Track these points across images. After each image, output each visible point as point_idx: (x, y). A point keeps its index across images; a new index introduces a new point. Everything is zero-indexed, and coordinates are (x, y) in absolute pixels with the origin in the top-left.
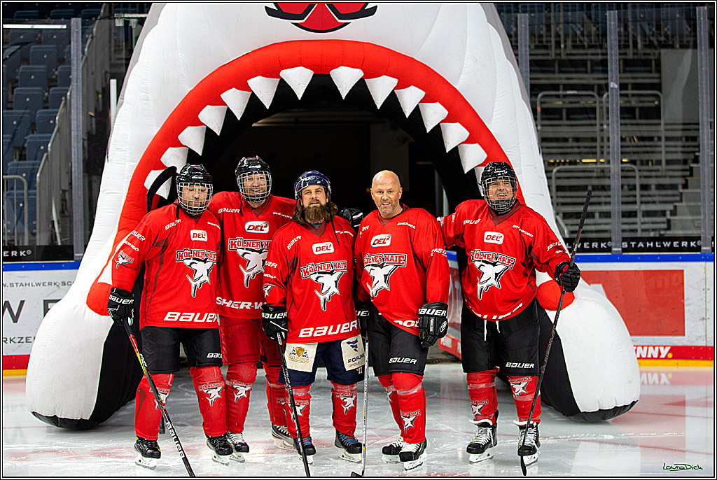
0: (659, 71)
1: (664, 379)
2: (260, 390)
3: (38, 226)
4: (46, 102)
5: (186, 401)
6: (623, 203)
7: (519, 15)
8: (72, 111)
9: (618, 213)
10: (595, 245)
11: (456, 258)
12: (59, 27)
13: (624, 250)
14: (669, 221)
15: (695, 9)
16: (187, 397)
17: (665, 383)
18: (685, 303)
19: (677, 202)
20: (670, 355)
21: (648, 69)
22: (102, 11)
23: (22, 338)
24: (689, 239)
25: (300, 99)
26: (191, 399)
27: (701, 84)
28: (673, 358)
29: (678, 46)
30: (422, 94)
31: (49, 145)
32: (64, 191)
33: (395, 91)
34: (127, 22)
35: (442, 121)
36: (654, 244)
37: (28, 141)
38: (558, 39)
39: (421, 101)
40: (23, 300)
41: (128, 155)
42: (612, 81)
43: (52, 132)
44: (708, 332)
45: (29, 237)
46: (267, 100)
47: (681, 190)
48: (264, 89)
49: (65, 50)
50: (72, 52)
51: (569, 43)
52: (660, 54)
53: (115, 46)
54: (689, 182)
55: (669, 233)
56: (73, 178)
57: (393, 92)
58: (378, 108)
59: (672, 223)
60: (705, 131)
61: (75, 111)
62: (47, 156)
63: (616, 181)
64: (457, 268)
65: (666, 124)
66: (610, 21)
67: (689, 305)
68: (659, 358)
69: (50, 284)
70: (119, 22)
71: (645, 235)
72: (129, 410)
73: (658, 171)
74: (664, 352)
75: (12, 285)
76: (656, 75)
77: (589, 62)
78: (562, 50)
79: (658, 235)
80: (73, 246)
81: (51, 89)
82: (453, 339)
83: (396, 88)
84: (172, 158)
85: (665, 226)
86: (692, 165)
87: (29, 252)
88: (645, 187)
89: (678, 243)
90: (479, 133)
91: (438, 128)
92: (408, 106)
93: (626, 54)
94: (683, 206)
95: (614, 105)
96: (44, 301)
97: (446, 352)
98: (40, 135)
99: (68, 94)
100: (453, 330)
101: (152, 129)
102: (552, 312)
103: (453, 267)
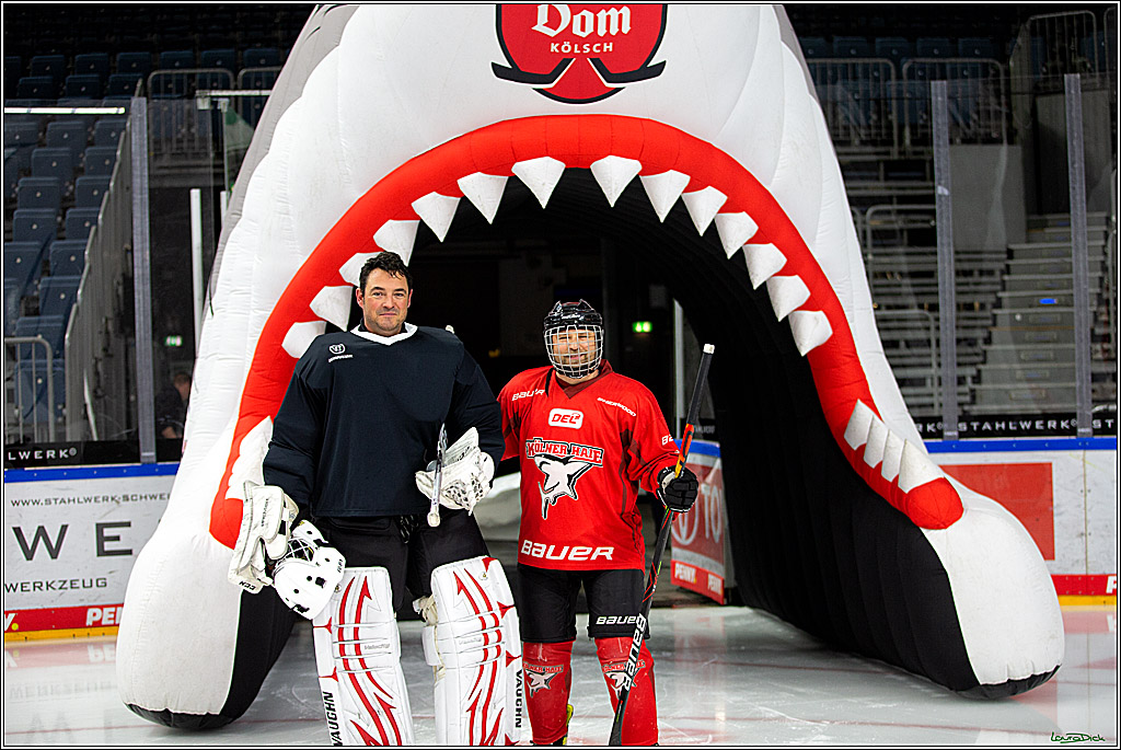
3: (65, 411)
4: (60, 229)
6: (959, 365)
8: (135, 237)
9: (952, 378)
12: (113, 111)
13: (962, 435)
14: (973, 392)
15: (1063, 77)
18: (1055, 511)
19: (980, 363)
21: (921, 174)
23: (65, 582)
24: (1059, 417)
25: (545, 207)
27: (1074, 188)
30: (722, 198)
31: (80, 292)
32: (97, 360)
33: (686, 197)
34: (214, 103)
35: (749, 242)
36: (1007, 426)
37: (40, 287)
39: (721, 211)
40: (65, 523)
41: (252, 299)
42: (940, 184)
43: (81, 273)
44: (1089, 554)
46: (489, 212)
47: (982, 347)
48: (485, 192)
50: (133, 150)
55: (978, 410)
57: (681, 197)
58: (662, 222)
59: (980, 394)
60: (1081, 258)
61: (139, 237)
62: (78, 308)
63: (948, 332)
64: (719, 467)
66: (937, 96)
67: (1060, 514)
69: (105, 499)
70: (203, 103)
75: (48, 502)
80: (137, 442)
81: (69, 211)
82: (698, 570)
83: (685, 190)
84: (329, 302)
85: (968, 398)
86: (996, 311)
87: (73, 451)
89: (1041, 422)
90: (800, 261)
91: (740, 252)
92: (703, 219)
93: (888, 153)
94: (989, 370)
95: (944, 221)
96: (97, 525)
97: (684, 587)
98: (55, 278)
99: (100, 217)
100: (697, 555)
101: (295, 259)
102: (932, 531)
103: (696, 462)
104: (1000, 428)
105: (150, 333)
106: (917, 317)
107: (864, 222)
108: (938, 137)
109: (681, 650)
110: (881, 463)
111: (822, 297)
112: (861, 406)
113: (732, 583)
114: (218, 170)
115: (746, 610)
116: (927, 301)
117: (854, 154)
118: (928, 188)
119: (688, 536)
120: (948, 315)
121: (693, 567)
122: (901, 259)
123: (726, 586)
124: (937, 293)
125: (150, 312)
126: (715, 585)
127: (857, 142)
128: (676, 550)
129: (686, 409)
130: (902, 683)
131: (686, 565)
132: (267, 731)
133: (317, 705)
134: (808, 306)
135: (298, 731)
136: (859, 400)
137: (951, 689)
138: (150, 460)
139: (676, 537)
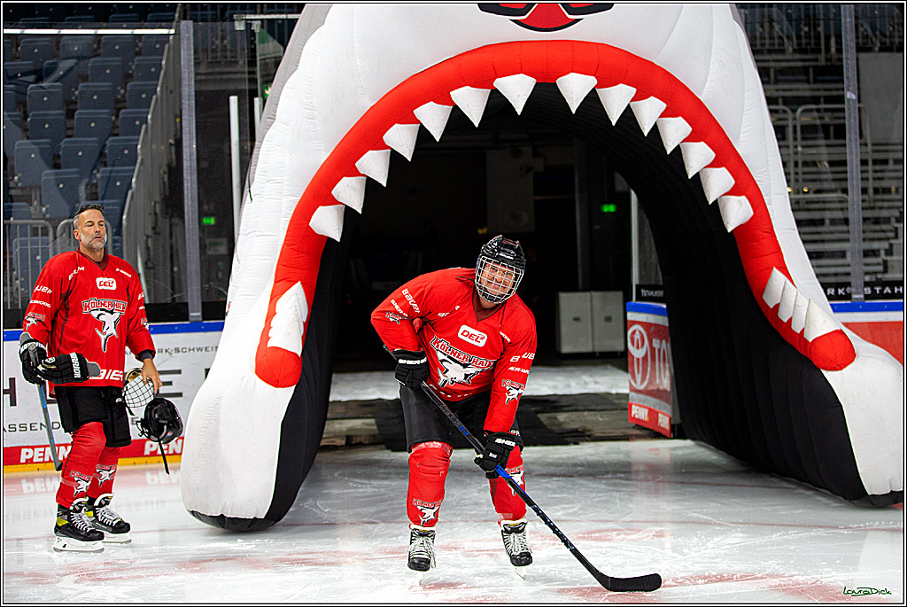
4: (114, 127)
5: (355, 492)
9: (858, 251)
10: (831, 291)
11: (665, 311)
13: (867, 297)
14: (885, 262)
16: (353, 488)
19: (892, 238)
25: (519, 113)
26: (361, 490)
29: (877, 49)
30: (662, 106)
31: (134, 180)
32: (148, 237)
33: (632, 104)
34: (248, 24)
35: (685, 140)
37: (99, 175)
39: (663, 115)
41: (285, 187)
42: (848, 90)
43: (134, 165)
46: (476, 117)
47: (897, 225)
48: (472, 102)
50: (182, 63)
52: (857, 59)
55: (889, 276)
57: (629, 105)
58: (614, 124)
59: (889, 264)
62: (133, 194)
63: (856, 213)
64: (667, 324)
65: (874, 145)
66: (846, 18)
70: (240, 25)
73: (865, 201)
79: (874, 279)
80: (187, 304)
82: (650, 410)
83: (633, 100)
84: (347, 190)
85: (881, 268)
91: (678, 149)
92: (647, 122)
93: (816, 60)
95: (852, 121)
97: (639, 425)
98: (115, 168)
99: (149, 117)
100: (649, 398)
101: (320, 155)
102: (830, 372)
103: (649, 321)
104: (899, 292)
105: (197, 214)
106: (836, 199)
107: (795, 119)
108: (847, 50)
109: (637, 472)
110: (791, 318)
111: (745, 185)
112: (776, 273)
113: (678, 421)
114: (251, 76)
115: (688, 443)
117: (786, 61)
118: (838, 90)
119: (642, 383)
120: (855, 198)
121: (644, 407)
122: (822, 152)
123: (672, 423)
124: (846, 179)
125: (196, 198)
126: (664, 422)
127: (790, 50)
128: (632, 395)
129: (641, 277)
130: (809, 496)
131: (640, 406)
132: (298, 532)
133: (338, 513)
134: (734, 192)
135: (322, 532)
136: (774, 268)
137: (846, 499)
138: (197, 319)
139: (633, 383)
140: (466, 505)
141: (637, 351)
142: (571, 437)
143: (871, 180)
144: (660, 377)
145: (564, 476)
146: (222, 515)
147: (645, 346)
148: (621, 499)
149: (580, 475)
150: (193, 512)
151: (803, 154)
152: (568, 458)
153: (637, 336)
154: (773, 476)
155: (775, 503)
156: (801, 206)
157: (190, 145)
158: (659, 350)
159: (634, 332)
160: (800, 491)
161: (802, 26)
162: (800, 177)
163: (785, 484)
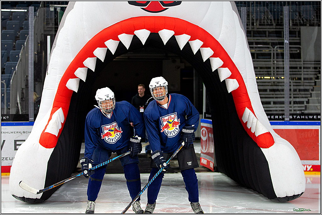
0: (299, 36)
1: (309, 180)
2: (119, 184)
3: (11, 105)
4: (14, 47)
5: (84, 189)
7: (242, 8)
8: (29, 50)
9: (288, 102)
10: (277, 117)
11: (212, 123)
12: (23, 11)
13: (290, 119)
14: (306, 106)
16: (85, 187)
17: (309, 183)
19: (309, 97)
20: (312, 170)
21: (295, 35)
22: (41, 6)
23: (4, 158)
25: (143, 45)
28: (313, 171)
29: (308, 25)
30: (201, 43)
31: (17, 67)
32: (23, 89)
34: (55, 9)
35: (211, 57)
36: (305, 117)
37: (6, 65)
38: (253, 21)
39: (201, 47)
40: (4, 140)
41: (58, 71)
42: (286, 39)
43: (18, 61)
45: (7, 110)
46: (127, 46)
47: (311, 92)
48: (126, 40)
49: (23, 23)
50: (29, 23)
51: (258, 23)
52: (300, 29)
53: (46, 22)
54: (315, 88)
55: (306, 112)
56: (29, 83)
57: (188, 42)
58: (181, 50)
59: (307, 107)
62: (16, 72)
63: (287, 87)
64: (212, 127)
65: (304, 61)
66: (285, 12)
68: (306, 171)
69: (17, 132)
70: (52, 9)
71: (295, 112)
72: (57, 194)
73: (300, 83)
74: (309, 168)
76: (298, 38)
77: (267, 32)
78: (255, 26)
79: (301, 113)
80: (28, 115)
81: (17, 41)
82: (208, 161)
83: (189, 40)
84: (80, 73)
85: (304, 108)
86: (316, 80)
87: (8, 117)
88: (295, 90)
89: (316, 116)
90: (228, 63)
91: (208, 60)
92: (195, 49)
94: (312, 99)
95: (287, 51)
96: (15, 140)
97: (204, 166)
99: (25, 43)
100: (207, 156)
101: (71, 59)
102: (264, 149)
103: (208, 126)
107: (274, 51)
108: (285, 24)
110: (251, 127)
112: (247, 109)
113: (216, 166)
115: (220, 174)
116: (297, 76)
119: (205, 150)
120: (287, 82)
121: (205, 159)
126: (212, 165)
127: (274, 25)
128: (202, 154)
129: (206, 109)
130: (258, 197)
131: (204, 159)
132: (54, 204)
133: (72, 197)
134: (231, 77)
135: (63, 205)
136: (246, 107)
137: (269, 198)
138: (32, 121)
139: (202, 150)
140: (123, 196)
141: (204, 138)
142: (176, 170)
143: (302, 74)
144: (211, 148)
145: (166, 185)
146: (24, 197)
147: (206, 136)
148: (184, 196)
149: (173, 185)
150: (13, 195)
151: (276, 64)
152: (171, 178)
153: (204, 132)
154: (246, 188)
155: (243, 199)
156: (275, 84)
157: (31, 54)
158: (211, 138)
159: (203, 131)
160: (255, 194)
161: (279, 15)
162: (275, 73)
163: (249, 192)
